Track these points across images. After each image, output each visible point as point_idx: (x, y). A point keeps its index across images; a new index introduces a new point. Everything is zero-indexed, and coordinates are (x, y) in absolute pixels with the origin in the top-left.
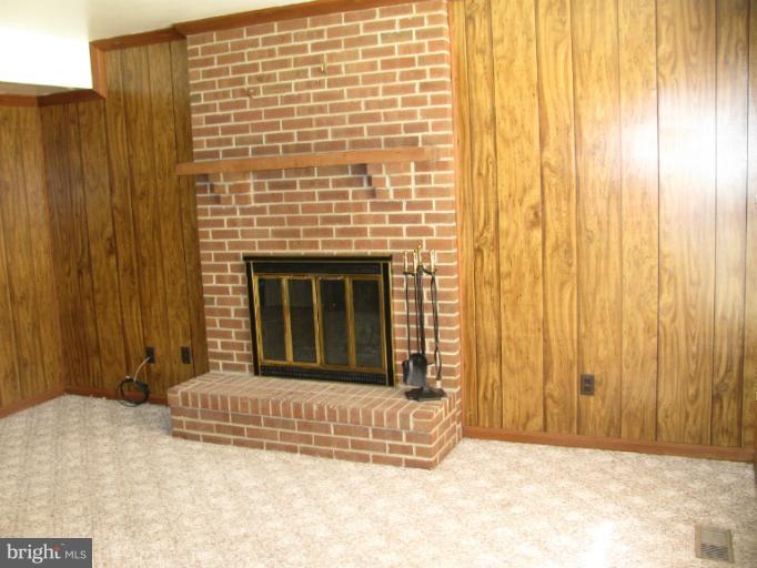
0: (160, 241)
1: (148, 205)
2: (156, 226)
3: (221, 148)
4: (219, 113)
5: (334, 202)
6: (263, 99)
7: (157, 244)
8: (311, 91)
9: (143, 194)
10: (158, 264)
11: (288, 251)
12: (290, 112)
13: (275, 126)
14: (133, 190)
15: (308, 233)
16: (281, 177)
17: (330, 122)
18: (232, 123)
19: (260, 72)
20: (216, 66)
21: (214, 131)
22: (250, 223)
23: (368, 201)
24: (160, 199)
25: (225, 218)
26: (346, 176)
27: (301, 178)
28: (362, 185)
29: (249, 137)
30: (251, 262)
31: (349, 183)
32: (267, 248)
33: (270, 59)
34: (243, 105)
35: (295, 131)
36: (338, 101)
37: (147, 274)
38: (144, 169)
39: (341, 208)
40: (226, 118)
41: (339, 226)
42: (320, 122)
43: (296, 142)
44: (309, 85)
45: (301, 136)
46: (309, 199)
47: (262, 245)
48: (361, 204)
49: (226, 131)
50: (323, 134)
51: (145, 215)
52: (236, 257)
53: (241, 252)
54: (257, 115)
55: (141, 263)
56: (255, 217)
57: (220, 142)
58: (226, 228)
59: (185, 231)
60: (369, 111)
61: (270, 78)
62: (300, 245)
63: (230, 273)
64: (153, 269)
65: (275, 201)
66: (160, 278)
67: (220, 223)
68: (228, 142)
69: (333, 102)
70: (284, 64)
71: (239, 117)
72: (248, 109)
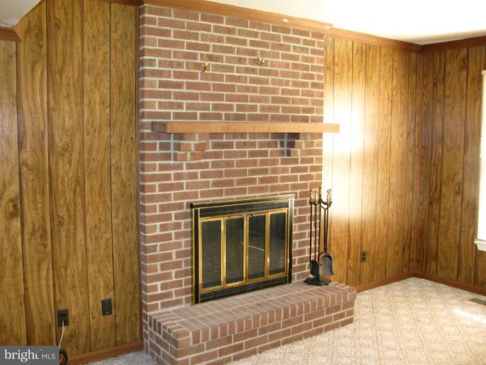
0: (83, 197)
1: (70, 162)
2: (79, 183)
3: (173, 111)
4: (172, 79)
5: (259, 159)
6: (212, 75)
7: (79, 201)
8: (248, 75)
9: (65, 149)
10: (79, 222)
11: (224, 198)
12: (232, 88)
13: (220, 97)
14: (51, 147)
15: (239, 182)
16: (222, 138)
17: (259, 100)
18: (184, 90)
19: (211, 52)
20: (172, 39)
21: (167, 95)
22: (194, 176)
23: (280, 158)
24: (86, 155)
25: (172, 172)
26: (267, 140)
27: (237, 140)
28: (276, 146)
29: (198, 104)
30: (199, 209)
31: (269, 145)
32: (208, 196)
33: (219, 44)
34: (194, 76)
35: (235, 104)
36: (265, 86)
37: (64, 234)
38: (68, 123)
39: (263, 163)
40: (179, 85)
41: (261, 176)
42: (253, 99)
43: (235, 112)
44: (247, 70)
45: (240, 108)
46: (241, 156)
47: (203, 194)
48: (275, 160)
49: (178, 96)
50: (254, 108)
51: (65, 171)
52: (180, 206)
53: (185, 201)
54: (206, 87)
55: (56, 222)
56: (199, 171)
57: (171, 105)
58: (172, 181)
59: (114, 186)
60: (283, 96)
61: (218, 59)
62: (233, 192)
63: (173, 221)
64: (72, 227)
65: (216, 158)
66: (80, 236)
67: (168, 177)
68: (180, 106)
69: (262, 86)
70: (231, 50)
71: (190, 86)
72: (199, 81)
